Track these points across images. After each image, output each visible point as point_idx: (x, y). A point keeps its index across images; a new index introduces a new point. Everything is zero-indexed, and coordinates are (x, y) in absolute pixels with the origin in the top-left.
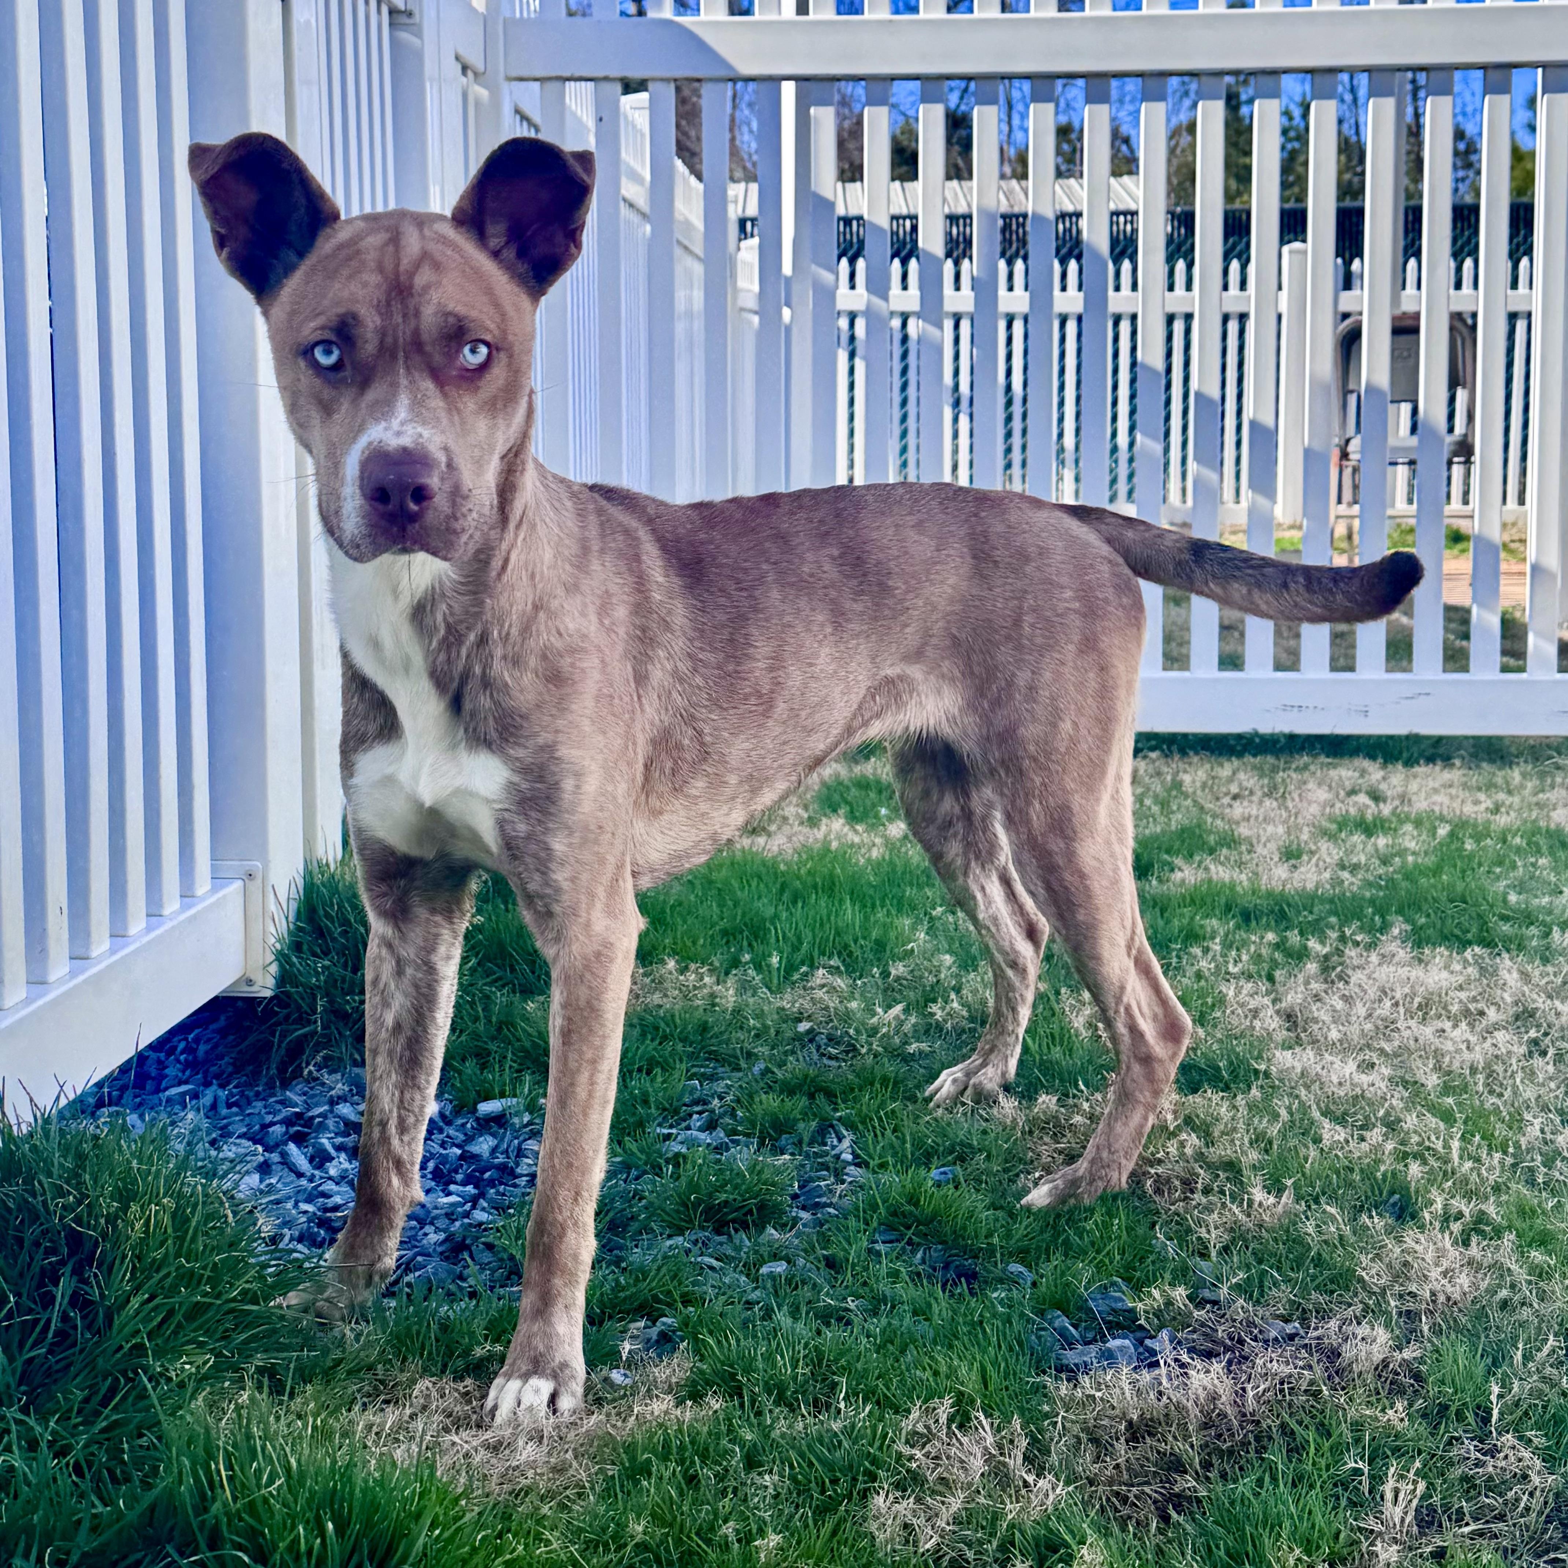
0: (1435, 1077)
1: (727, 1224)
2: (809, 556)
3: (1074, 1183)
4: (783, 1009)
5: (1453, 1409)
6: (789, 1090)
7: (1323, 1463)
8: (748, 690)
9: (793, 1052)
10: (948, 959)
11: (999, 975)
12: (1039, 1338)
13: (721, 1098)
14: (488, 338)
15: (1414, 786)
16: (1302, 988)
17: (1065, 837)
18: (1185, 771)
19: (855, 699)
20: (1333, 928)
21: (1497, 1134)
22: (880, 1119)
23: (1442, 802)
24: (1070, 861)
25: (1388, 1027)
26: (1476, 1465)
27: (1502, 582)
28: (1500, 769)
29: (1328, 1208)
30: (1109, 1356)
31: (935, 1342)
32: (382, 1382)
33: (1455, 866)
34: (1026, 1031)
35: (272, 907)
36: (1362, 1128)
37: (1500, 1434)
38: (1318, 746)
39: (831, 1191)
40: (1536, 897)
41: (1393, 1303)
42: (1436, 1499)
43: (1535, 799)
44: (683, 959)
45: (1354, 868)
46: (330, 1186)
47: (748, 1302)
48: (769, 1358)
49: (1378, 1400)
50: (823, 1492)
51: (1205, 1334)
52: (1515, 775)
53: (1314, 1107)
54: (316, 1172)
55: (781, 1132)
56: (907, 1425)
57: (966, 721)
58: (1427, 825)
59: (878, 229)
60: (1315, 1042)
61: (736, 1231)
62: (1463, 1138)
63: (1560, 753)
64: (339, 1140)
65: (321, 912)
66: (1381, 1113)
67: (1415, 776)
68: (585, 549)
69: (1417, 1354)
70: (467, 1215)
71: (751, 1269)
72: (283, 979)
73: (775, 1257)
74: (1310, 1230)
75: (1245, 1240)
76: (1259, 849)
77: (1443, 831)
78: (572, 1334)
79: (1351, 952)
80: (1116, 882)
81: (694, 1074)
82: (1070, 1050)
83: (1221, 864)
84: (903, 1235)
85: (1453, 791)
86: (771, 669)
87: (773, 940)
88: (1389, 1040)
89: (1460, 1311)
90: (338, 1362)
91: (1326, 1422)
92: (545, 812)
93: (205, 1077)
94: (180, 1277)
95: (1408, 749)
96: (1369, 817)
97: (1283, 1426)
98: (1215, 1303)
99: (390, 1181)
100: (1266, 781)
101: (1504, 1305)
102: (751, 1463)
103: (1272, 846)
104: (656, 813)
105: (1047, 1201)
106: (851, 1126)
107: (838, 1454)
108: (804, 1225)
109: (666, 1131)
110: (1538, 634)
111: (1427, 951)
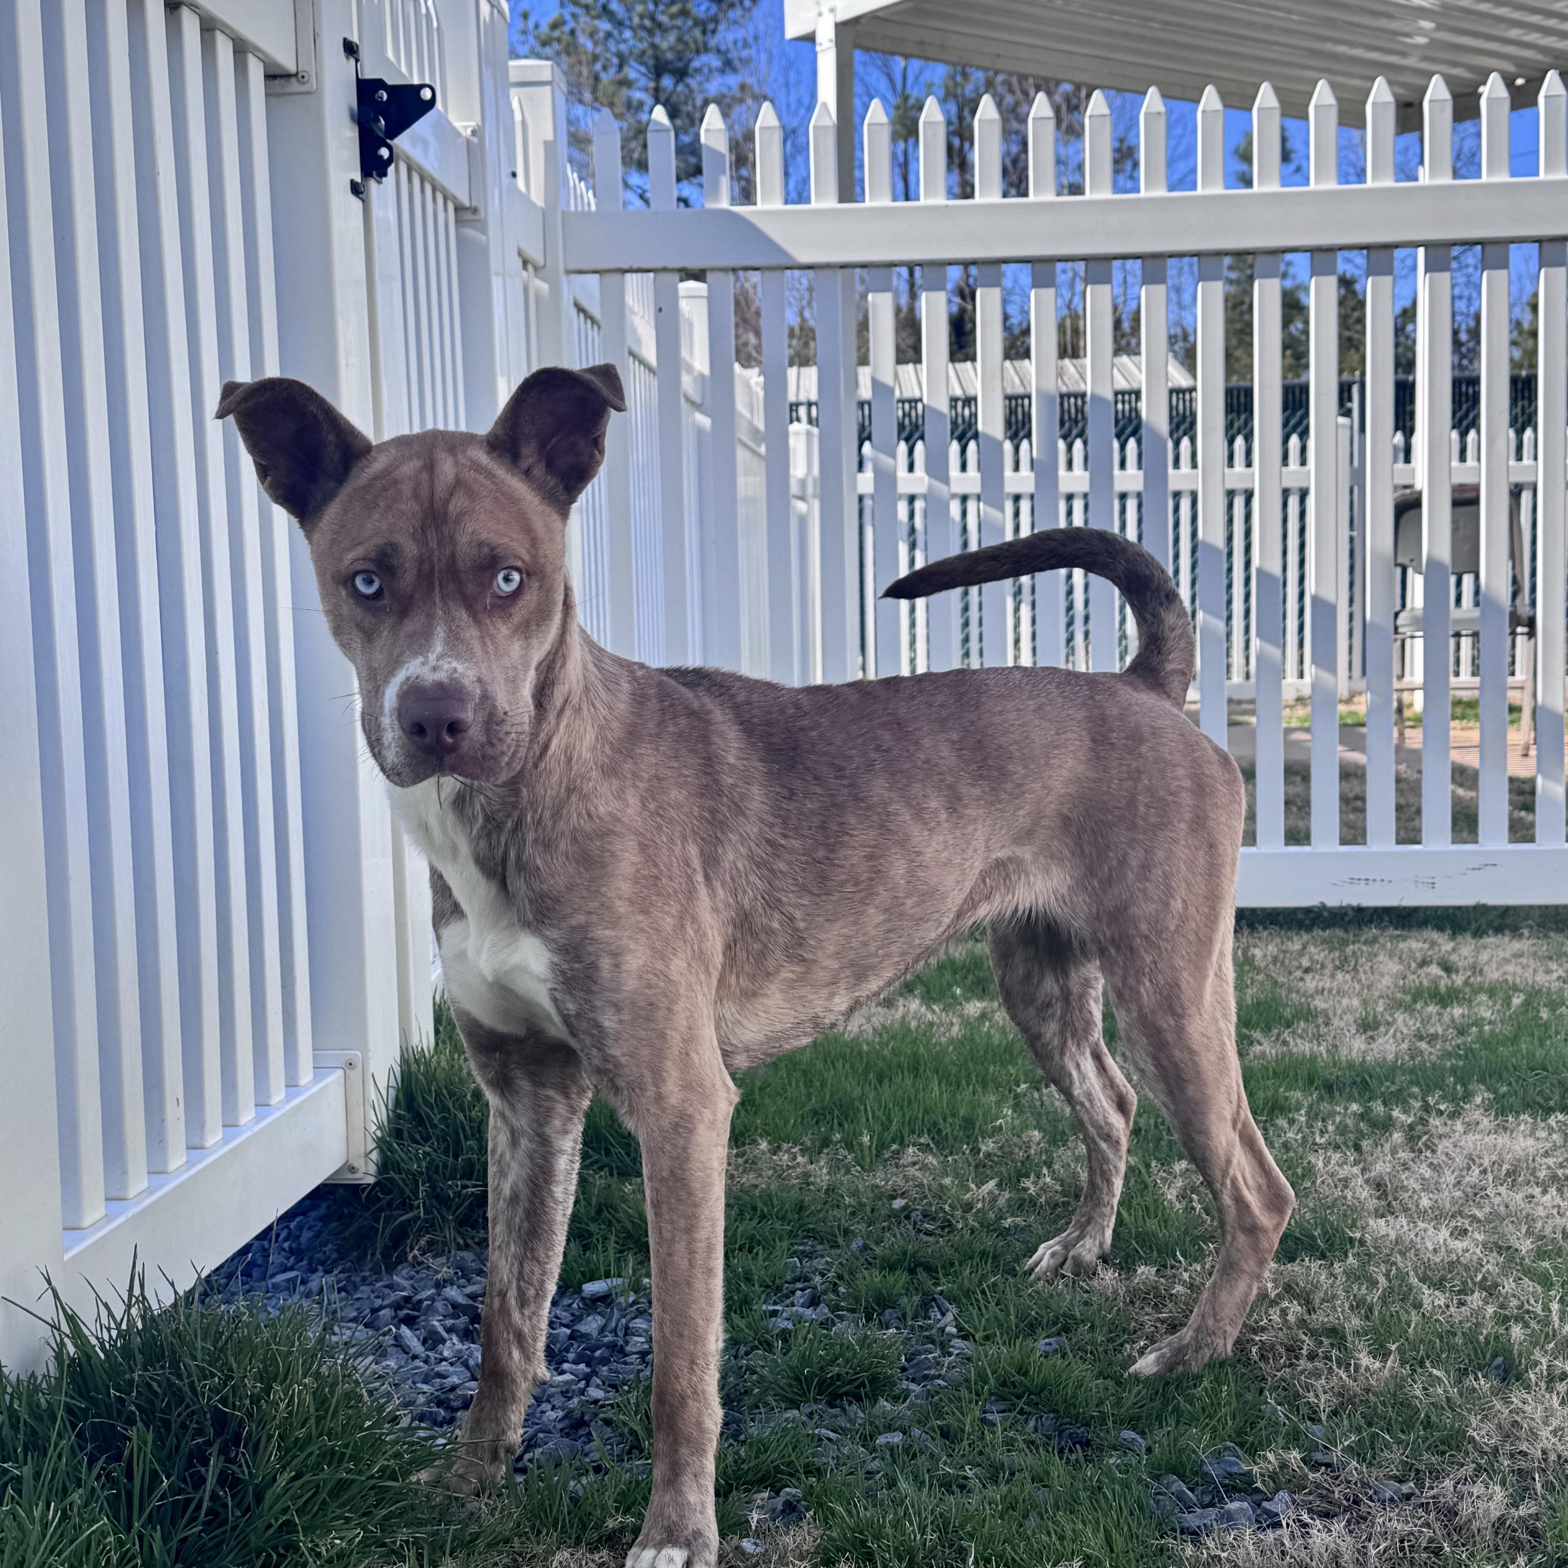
0: (1529, 1242)
1: (841, 1396)
3: (1180, 1351)
4: (878, 1187)
6: (891, 1266)
8: (843, 877)
9: (889, 1229)
10: (1036, 1134)
11: (1093, 1148)
12: (1157, 1502)
13: (823, 1275)
15: (1484, 957)
16: (1389, 1157)
17: (1174, 1014)
18: (1255, 946)
20: (1416, 1098)
22: (983, 1292)
23: (1513, 972)
25: (1477, 1194)
29: (1435, 1372)
30: (1228, 1517)
31: (1056, 1506)
32: (520, 1555)
33: (1533, 1035)
34: (1121, 1204)
35: (373, 1095)
36: (1460, 1292)
38: (1386, 918)
39: (938, 1363)
41: (1506, 1463)
44: (775, 1139)
45: (1432, 1039)
46: (444, 1367)
47: (868, 1473)
48: (896, 1524)
49: (1498, 1556)
51: (1321, 1496)
53: (1412, 1273)
54: (430, 1354)
55: (886, 1307)
58: (1501, 994)
59: (938, 413)
60: (1406, 1210)
61: (850, 1403)
62: (1562, 1300)
64: (449, 1322)
65: (421, 1101)
66: (1479, 1277)
67: (1485, 947)
69: (1533, 1510)
70: (582, 1392)
71: (867, 1440)
72: (384, 1166)
73: (889, 1428)
74: (1418, 1393)
75: (1353, 1404)
76: (1336, 1022)
77: (1517, 1001)
78: (703, 1504)
79: (1435, 1122)
80: (1222, 1058)
81: (795, 1252)
82: (1166, 1222)
83: (1301, 1037)
84: (1014, 1406)
85: (1524, 961)
87: (864, 1120)
88: (1480, 1207)
90: (477, 1536)
93: (310, 1264)
94: (322, 1455)
95: (1476, 920)
96: (1443, 988)
98: (1328, 1465)
100: (1337, 954)
103: (1348, 1017)
105: (1155, 1369)
106: (953, 1299)
108: (916, 1397)
109: (771, 1308)
111: (1510, 1119)
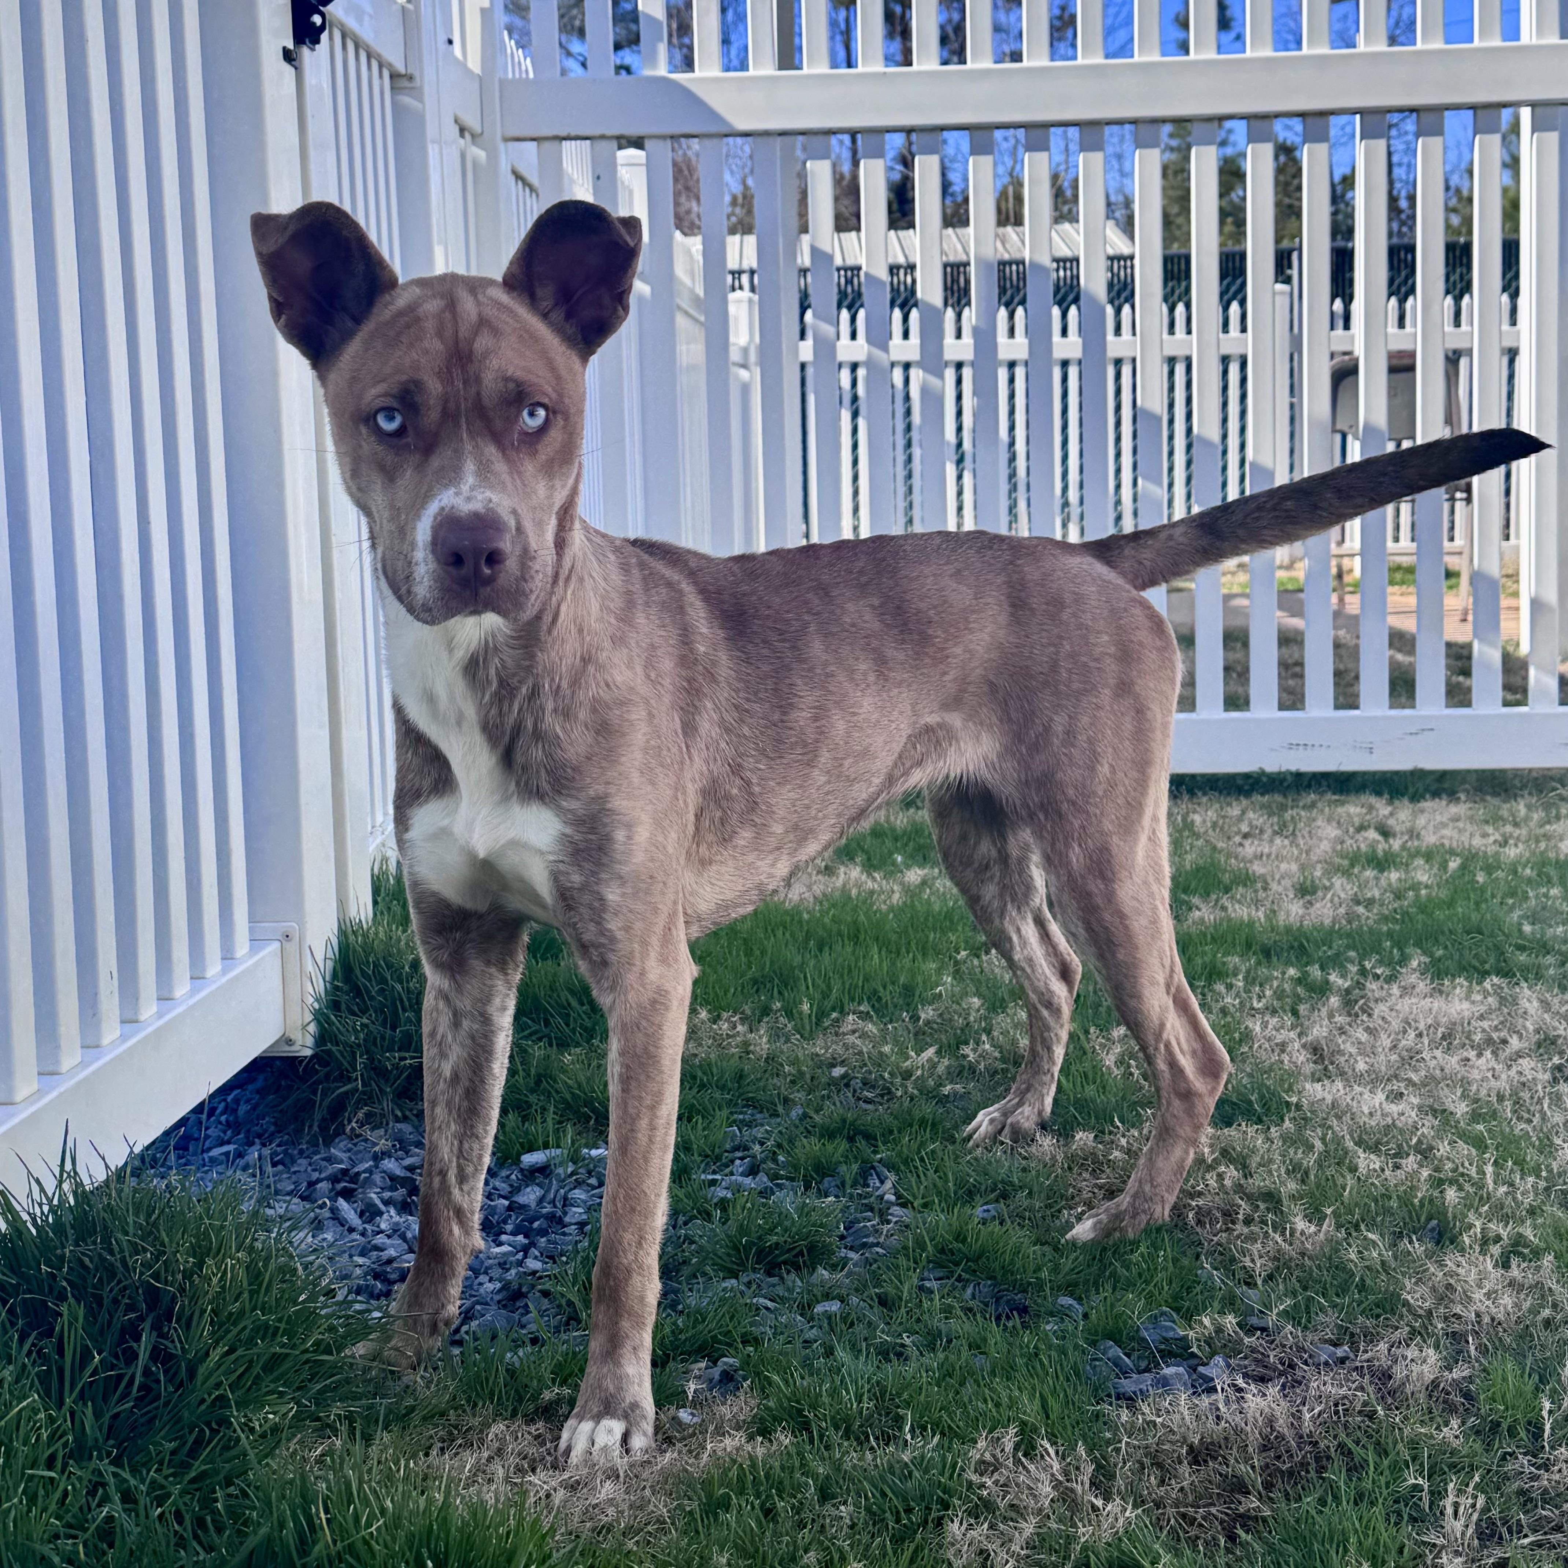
0: (1463, 1105)
1: (779, 1265)
2: (850, 606)
3: (1118, 1217)
4: (817, 1055)
5: (1505, 1426)
6: (828, 1134)
7: (1383, 1480)
8: (793, 740)
9: (829, 1097)
10: (976, 1001)
11: (1034, 1014)
12: (1094, 1368)
13: (762, 1144)
14: (546, 401)
15: (1421, 821)
16: (1327, 1021)
17: (1103, 877)
18: (1195, 812)
19: (897, 748)
20: (1353, 962)
21: (1528, 1158)
22: (922, 1160)
23: (1450, 836)
24: (1110, 901)
25: (1412, 1057)
26: (1532, 1479)
27: (1502, 617)
28: (1505, 802)
29: (1370, 1235)
30: (1164, 1382)
31: (993, 1373)
32: (456, 1427)
33: (1469, 898)
35: (310, 967)
36: (1395, 1156)
37: (1553, 1448)
38: (1324, 783)
39: (877, 1231)
40: (1551, 926)
41: (1440, 1326)
42: (1495, 1512)
43: (1542, 831)
44: (715, 1009)
45: (1369, 903)
46: (380, 1239)
47: (805, 1342)
48: (834, 1393)
49: (1432, 1419)
50: (898, 1521)
51: (1256, 1360)
52: (1521, 808)
53: (1348, 1137)
54: (367, 1226)
55: (824, 1175)
56: (975, 1455)
57: (1004, 765)
58: (1438, 858)
59: (877, 280)
60: (1342, 1074)
61: (788, 1272)
62: (1496, 1163)
63: (1563, 786)
64: (387, 1195)
65: (358, 972)
66: (1414, 1140)
67: (1422, 811)
68: (630, 604)
69: (1466, 1373)
70: (520, 1263)
71: (805, 1309)
72: (321, 1039)
73: (827, 1297)
74: (1353, 1256)
75: (1289, 1268)
76: (1274, 886)
77: (1453, 865)
78: (641, 1375)
79: (1372, 986)
81: (735, 1121)
82: (1104, 1088)
83: (1239, 902)
84: (952, 1273)
85: (1461, 825)
86: (816, 719)
87: (803, 988)
88: (1416, 1070)
89: (1505, 1331)
90: (412, 1409)
91: (1382, 1441)
92: (599, 864)
93: (247, 1137)
94: (256, 1330)
95: (1413, 784)
96: (1380, 853)
97: (1341, 1446)
98: (1263, 1330)
99: (451, 1231)
100: (1276, 819)
101: (1547, 1323)
102: (825, 1495)
103: (1287, 883)
104: (705, 863)
105: (1092, 1236)
106: (891, 1167)
107: (909, 1484)
108: (854, 1265)
109: (710, 1177)
110: (1539, 668)
111: (1446, 982)
